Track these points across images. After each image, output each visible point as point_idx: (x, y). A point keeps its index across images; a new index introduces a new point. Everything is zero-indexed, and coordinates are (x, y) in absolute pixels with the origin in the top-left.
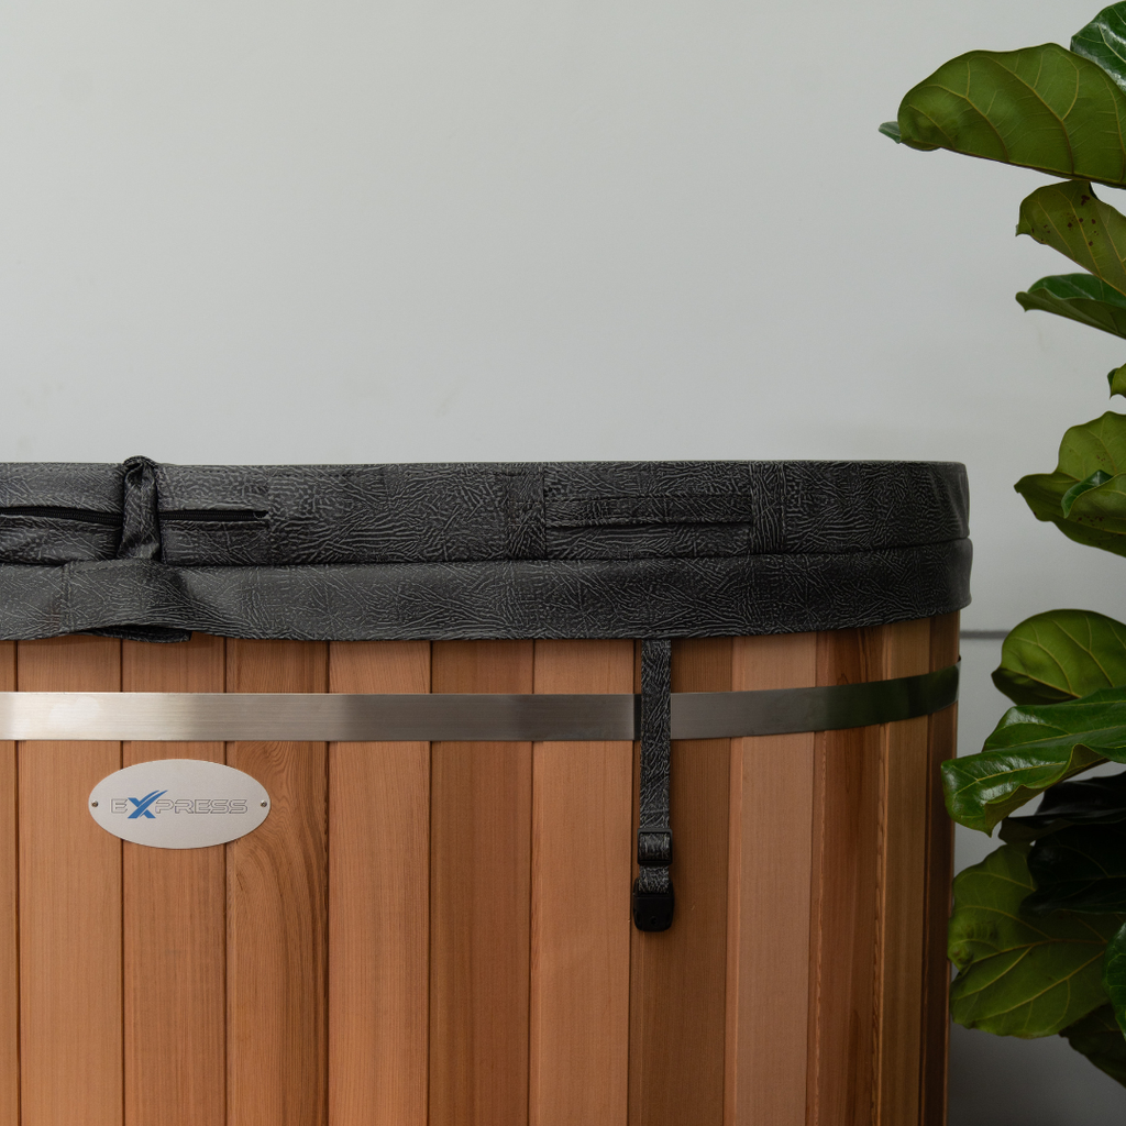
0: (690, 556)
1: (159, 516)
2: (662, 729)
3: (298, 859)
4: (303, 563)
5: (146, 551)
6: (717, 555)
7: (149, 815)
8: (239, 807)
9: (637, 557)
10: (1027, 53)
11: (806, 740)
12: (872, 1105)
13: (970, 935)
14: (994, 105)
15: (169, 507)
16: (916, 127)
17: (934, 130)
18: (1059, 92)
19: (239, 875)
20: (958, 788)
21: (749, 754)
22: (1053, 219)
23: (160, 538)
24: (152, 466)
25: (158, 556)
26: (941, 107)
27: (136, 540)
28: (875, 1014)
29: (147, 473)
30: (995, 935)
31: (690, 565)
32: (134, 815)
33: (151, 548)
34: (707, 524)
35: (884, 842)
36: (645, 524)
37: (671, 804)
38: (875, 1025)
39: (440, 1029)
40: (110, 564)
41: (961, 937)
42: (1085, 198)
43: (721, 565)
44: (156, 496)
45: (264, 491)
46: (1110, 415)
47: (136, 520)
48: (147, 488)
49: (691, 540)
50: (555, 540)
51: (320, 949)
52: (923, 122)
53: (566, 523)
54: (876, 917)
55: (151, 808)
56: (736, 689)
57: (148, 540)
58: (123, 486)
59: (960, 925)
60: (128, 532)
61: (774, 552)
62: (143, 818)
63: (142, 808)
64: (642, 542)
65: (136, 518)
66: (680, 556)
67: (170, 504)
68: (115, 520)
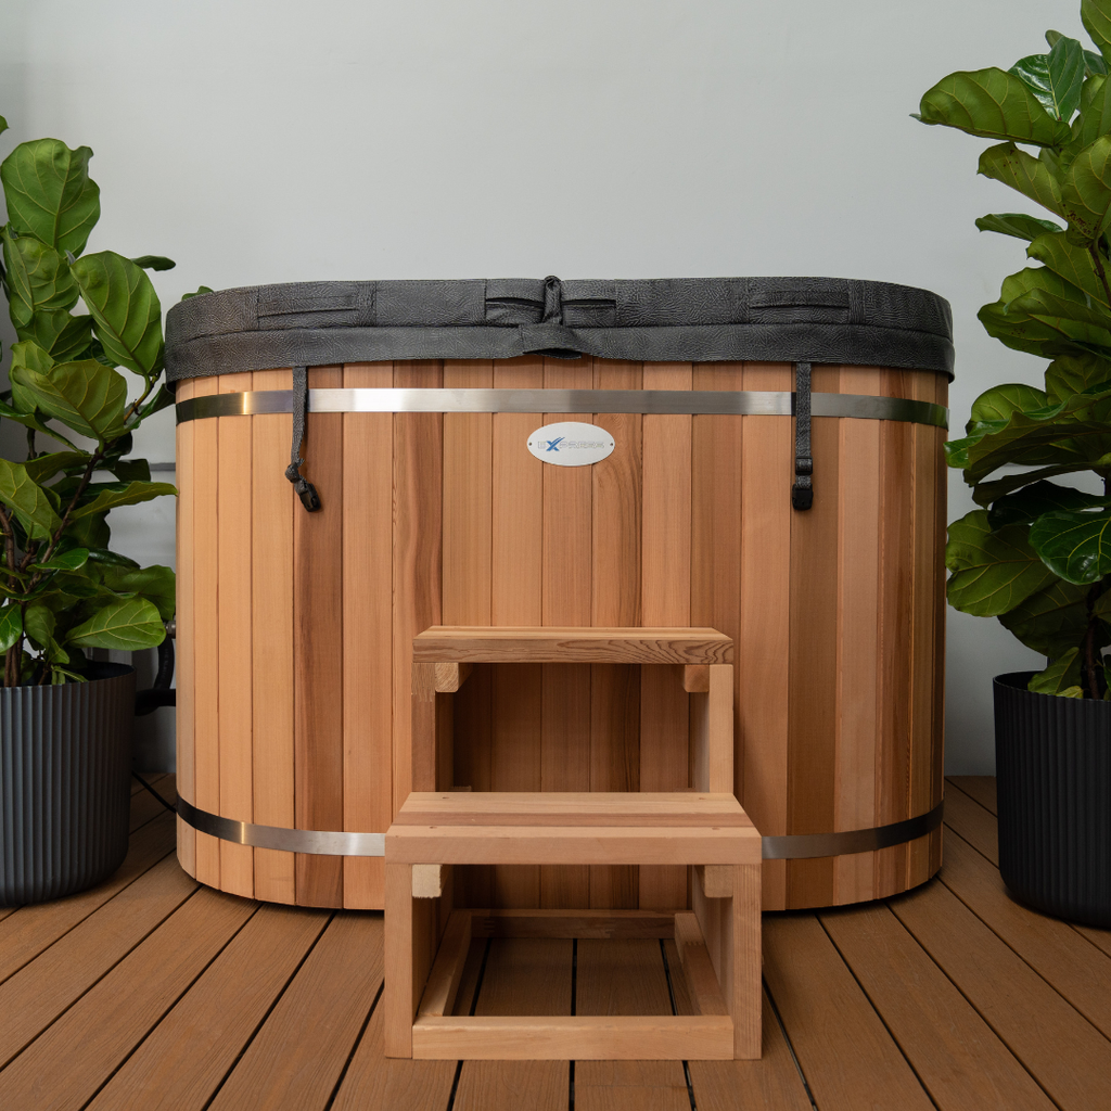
0: (819, 323)
1: (562, 303)
2: (807, 408)
3: (628, 472)
4: (631, 326)
5: (556, 320)
6: (832, 323)
7: (556, 449)
8: (601, 445)
9: (794, 322)
10: (983, 72)
11: (876, 423)
12: (910, 622)
13: (957, 555)
14: (967, 99)
15: (568, 299)
16: (928, 111)
17: (938, 113)
18: (998, 91)
19: (600, 480)
20: (952, 452)
21: (847, 426)
22: (996, 163)
23: (562, 315)
24: (558, 281)
25: (561, 323)
26: (941, 101)
27: (551, 315)
28: (910, 573)
29: (556, 283)
30: (970, 557)
31: (819, 327)
32: (549, 450)
33: (559, 319)
34: (828, 307)
35: (914, 484)
36: (798, 305)
37: (811, 445)
38: (910, 579)
39: (697, 558)
40: (541, 325)
41: (952, 556)
42: (1012, 151)
43: (835, 327)
44: (561, 295)
45: (613, 290)
46: (1027, 269)
47: (551, 305)
48: (556, 290)
49: (820, 315)
50: (753, 314)
51: (638, 516)
52: (932, 109)
53: (759, 305)
54: (910, 523)
55: (557, 446)
56: (841, 392)
57: (557, 315)
58: (545, 289)
59: (951, 550)
60: (547, 311)
61: (860, 324)
62: (553, 451)
63: (553, 446)
64: (796, 314)
65: (551, 304)
66: (815, 323)
67: (568, 297)
68: (541, 305)
